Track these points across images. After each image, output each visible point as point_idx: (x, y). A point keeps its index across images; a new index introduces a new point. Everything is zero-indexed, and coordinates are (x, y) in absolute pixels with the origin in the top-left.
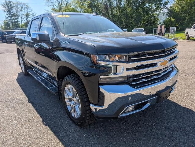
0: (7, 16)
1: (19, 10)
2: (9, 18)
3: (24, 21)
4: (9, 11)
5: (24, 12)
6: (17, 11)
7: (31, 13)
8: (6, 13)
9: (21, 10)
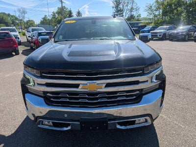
0: (114, 11)
1: (125, 5)
2: (116, 13)
3: (127, 16)
4: (117, 7)
5: (129, 7)
6: (123, 6)
7: (135, 7)
8: (114, 9)
9: (127, 6)
